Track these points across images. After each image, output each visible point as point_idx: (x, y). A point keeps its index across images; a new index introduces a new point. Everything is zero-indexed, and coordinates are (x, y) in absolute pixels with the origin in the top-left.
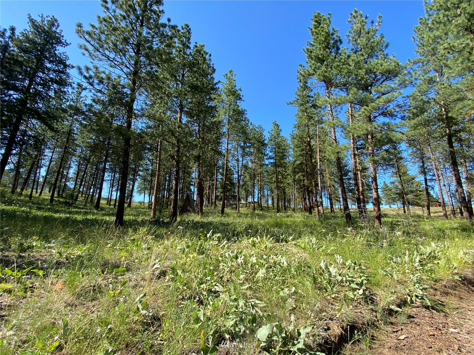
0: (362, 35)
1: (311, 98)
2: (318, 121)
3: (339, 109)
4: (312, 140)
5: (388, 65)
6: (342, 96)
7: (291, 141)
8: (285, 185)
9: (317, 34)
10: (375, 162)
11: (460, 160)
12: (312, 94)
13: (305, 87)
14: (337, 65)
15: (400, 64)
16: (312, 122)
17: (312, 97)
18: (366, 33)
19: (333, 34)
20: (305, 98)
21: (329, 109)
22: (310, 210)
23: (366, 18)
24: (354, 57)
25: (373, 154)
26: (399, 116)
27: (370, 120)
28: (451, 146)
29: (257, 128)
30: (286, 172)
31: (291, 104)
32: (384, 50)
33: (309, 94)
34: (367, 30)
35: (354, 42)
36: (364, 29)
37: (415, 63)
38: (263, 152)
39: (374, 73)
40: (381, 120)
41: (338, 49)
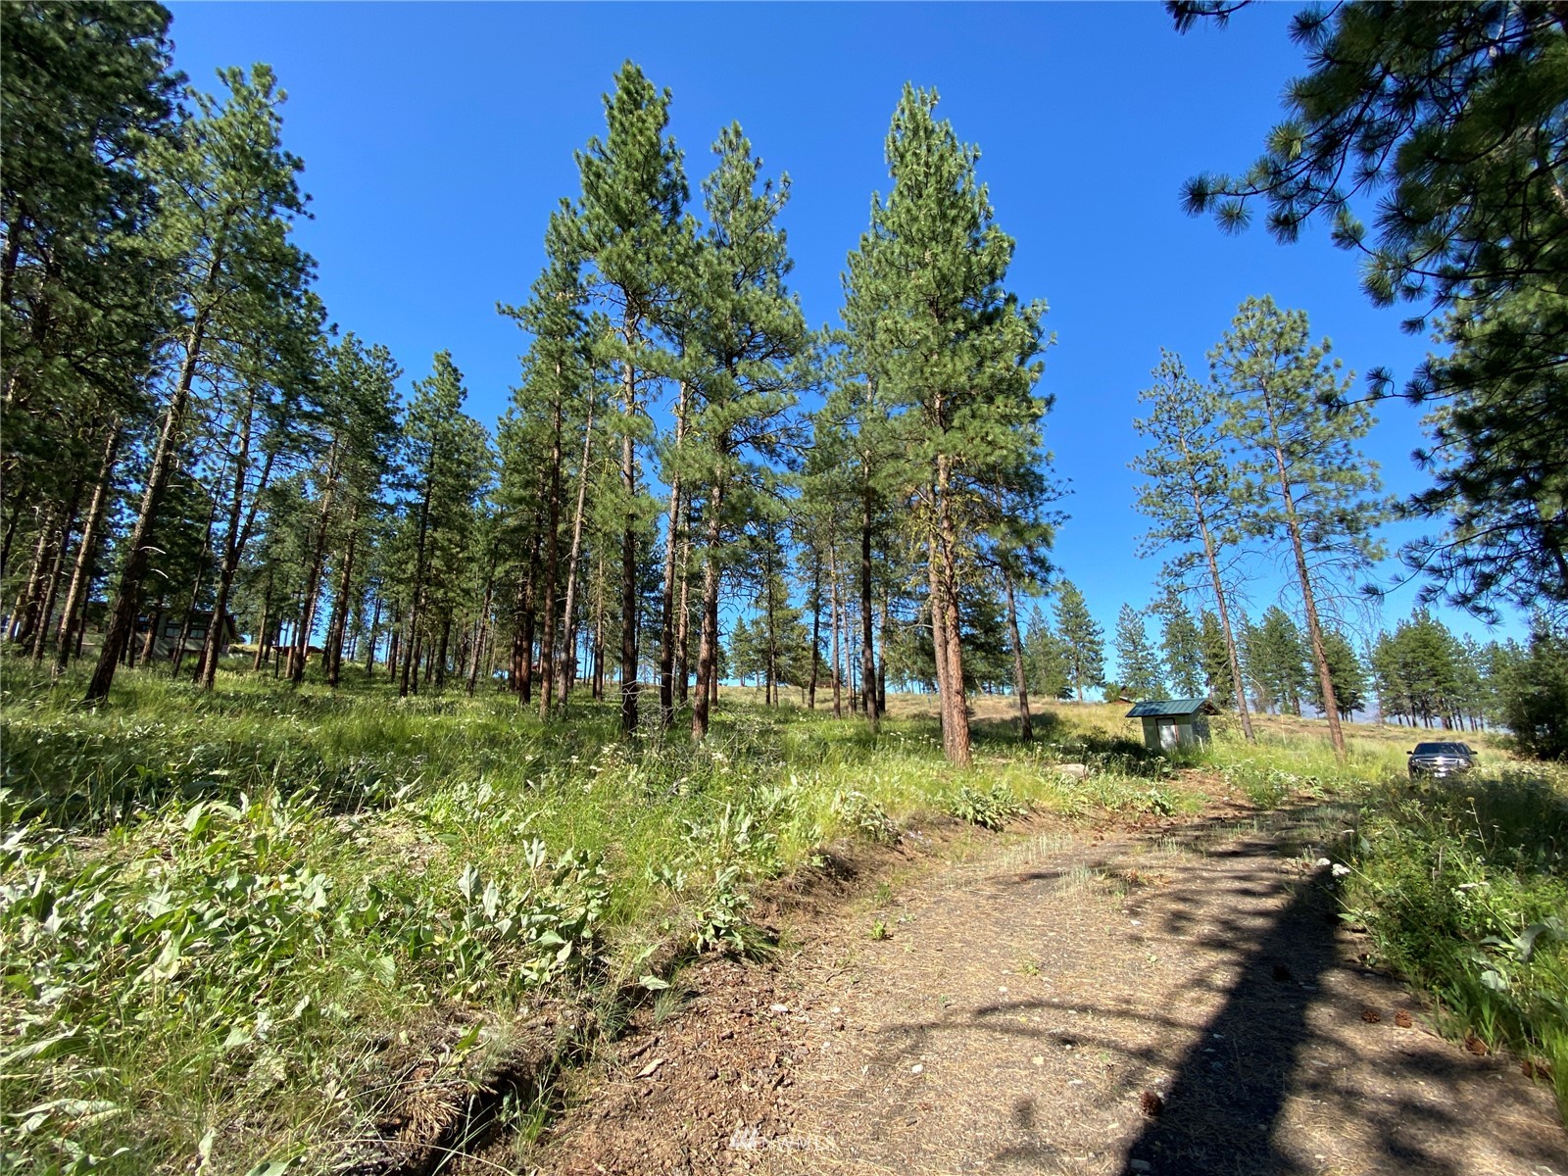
0: (740, 206)
1: (582, 324)
2: (595, 406)
3: (653, 390)
4: (566, 461)
5: (781, 317)
6: (664, 353)
7: (500, 445)
8: (451, 594)
9: (625, 131)
10: (716, 562)
11: (877, 588)
12: (587, 311)
13: (568, 281)
14: (664, 254)
15: (805, 326)
16: (576, 402)
17: (586, 322)
18: (750, 207)
19: (667, 159)
20: (564, 315)
21: (627, 379)
22: (523, 687)
23: (757, 165)
24: (710, 253)
25: (717, 541)
26: (784, 458)
27: (725, 445)
28: (867, 556)
29: (368, 353)
30: (463, 549)
31: (512, 313)
32: (780, 272)
33: (578, 309)
34: (753, 199)
35: (718, 214)
36: (747, 192)
37: (835, 341)
38: (381, 457)
39: (751, 324)
40: (749, 454)
41: (676, 210)
